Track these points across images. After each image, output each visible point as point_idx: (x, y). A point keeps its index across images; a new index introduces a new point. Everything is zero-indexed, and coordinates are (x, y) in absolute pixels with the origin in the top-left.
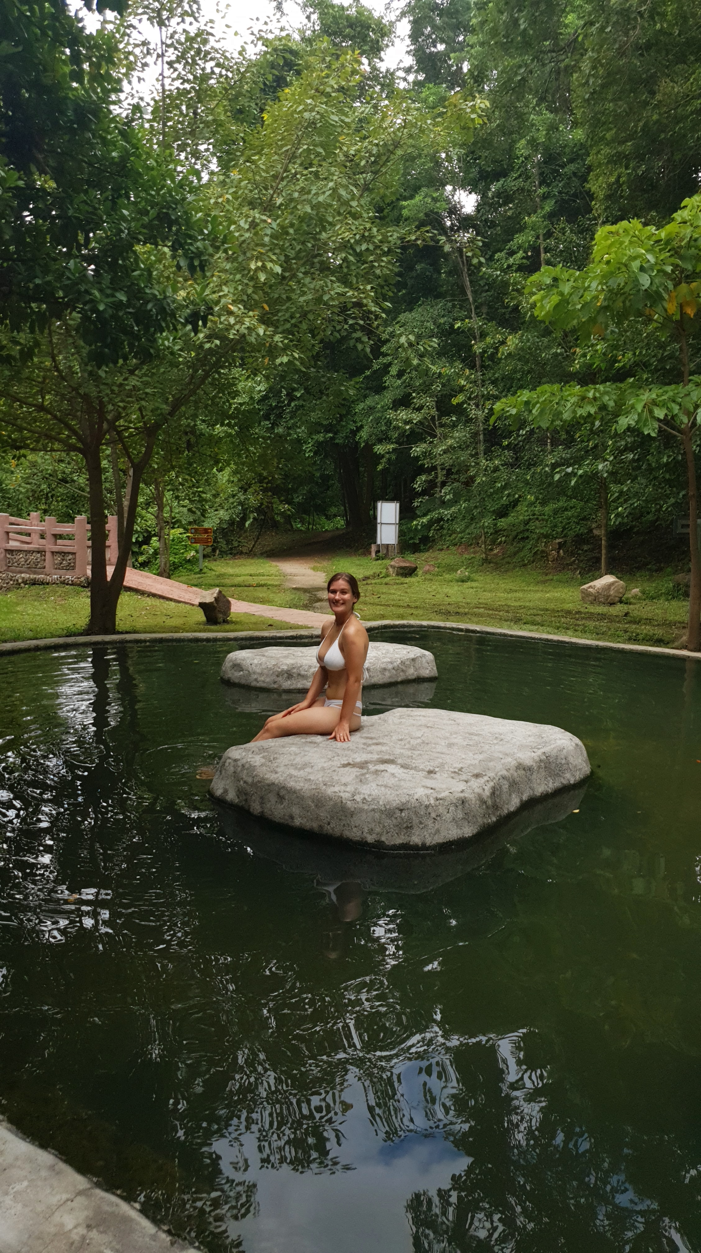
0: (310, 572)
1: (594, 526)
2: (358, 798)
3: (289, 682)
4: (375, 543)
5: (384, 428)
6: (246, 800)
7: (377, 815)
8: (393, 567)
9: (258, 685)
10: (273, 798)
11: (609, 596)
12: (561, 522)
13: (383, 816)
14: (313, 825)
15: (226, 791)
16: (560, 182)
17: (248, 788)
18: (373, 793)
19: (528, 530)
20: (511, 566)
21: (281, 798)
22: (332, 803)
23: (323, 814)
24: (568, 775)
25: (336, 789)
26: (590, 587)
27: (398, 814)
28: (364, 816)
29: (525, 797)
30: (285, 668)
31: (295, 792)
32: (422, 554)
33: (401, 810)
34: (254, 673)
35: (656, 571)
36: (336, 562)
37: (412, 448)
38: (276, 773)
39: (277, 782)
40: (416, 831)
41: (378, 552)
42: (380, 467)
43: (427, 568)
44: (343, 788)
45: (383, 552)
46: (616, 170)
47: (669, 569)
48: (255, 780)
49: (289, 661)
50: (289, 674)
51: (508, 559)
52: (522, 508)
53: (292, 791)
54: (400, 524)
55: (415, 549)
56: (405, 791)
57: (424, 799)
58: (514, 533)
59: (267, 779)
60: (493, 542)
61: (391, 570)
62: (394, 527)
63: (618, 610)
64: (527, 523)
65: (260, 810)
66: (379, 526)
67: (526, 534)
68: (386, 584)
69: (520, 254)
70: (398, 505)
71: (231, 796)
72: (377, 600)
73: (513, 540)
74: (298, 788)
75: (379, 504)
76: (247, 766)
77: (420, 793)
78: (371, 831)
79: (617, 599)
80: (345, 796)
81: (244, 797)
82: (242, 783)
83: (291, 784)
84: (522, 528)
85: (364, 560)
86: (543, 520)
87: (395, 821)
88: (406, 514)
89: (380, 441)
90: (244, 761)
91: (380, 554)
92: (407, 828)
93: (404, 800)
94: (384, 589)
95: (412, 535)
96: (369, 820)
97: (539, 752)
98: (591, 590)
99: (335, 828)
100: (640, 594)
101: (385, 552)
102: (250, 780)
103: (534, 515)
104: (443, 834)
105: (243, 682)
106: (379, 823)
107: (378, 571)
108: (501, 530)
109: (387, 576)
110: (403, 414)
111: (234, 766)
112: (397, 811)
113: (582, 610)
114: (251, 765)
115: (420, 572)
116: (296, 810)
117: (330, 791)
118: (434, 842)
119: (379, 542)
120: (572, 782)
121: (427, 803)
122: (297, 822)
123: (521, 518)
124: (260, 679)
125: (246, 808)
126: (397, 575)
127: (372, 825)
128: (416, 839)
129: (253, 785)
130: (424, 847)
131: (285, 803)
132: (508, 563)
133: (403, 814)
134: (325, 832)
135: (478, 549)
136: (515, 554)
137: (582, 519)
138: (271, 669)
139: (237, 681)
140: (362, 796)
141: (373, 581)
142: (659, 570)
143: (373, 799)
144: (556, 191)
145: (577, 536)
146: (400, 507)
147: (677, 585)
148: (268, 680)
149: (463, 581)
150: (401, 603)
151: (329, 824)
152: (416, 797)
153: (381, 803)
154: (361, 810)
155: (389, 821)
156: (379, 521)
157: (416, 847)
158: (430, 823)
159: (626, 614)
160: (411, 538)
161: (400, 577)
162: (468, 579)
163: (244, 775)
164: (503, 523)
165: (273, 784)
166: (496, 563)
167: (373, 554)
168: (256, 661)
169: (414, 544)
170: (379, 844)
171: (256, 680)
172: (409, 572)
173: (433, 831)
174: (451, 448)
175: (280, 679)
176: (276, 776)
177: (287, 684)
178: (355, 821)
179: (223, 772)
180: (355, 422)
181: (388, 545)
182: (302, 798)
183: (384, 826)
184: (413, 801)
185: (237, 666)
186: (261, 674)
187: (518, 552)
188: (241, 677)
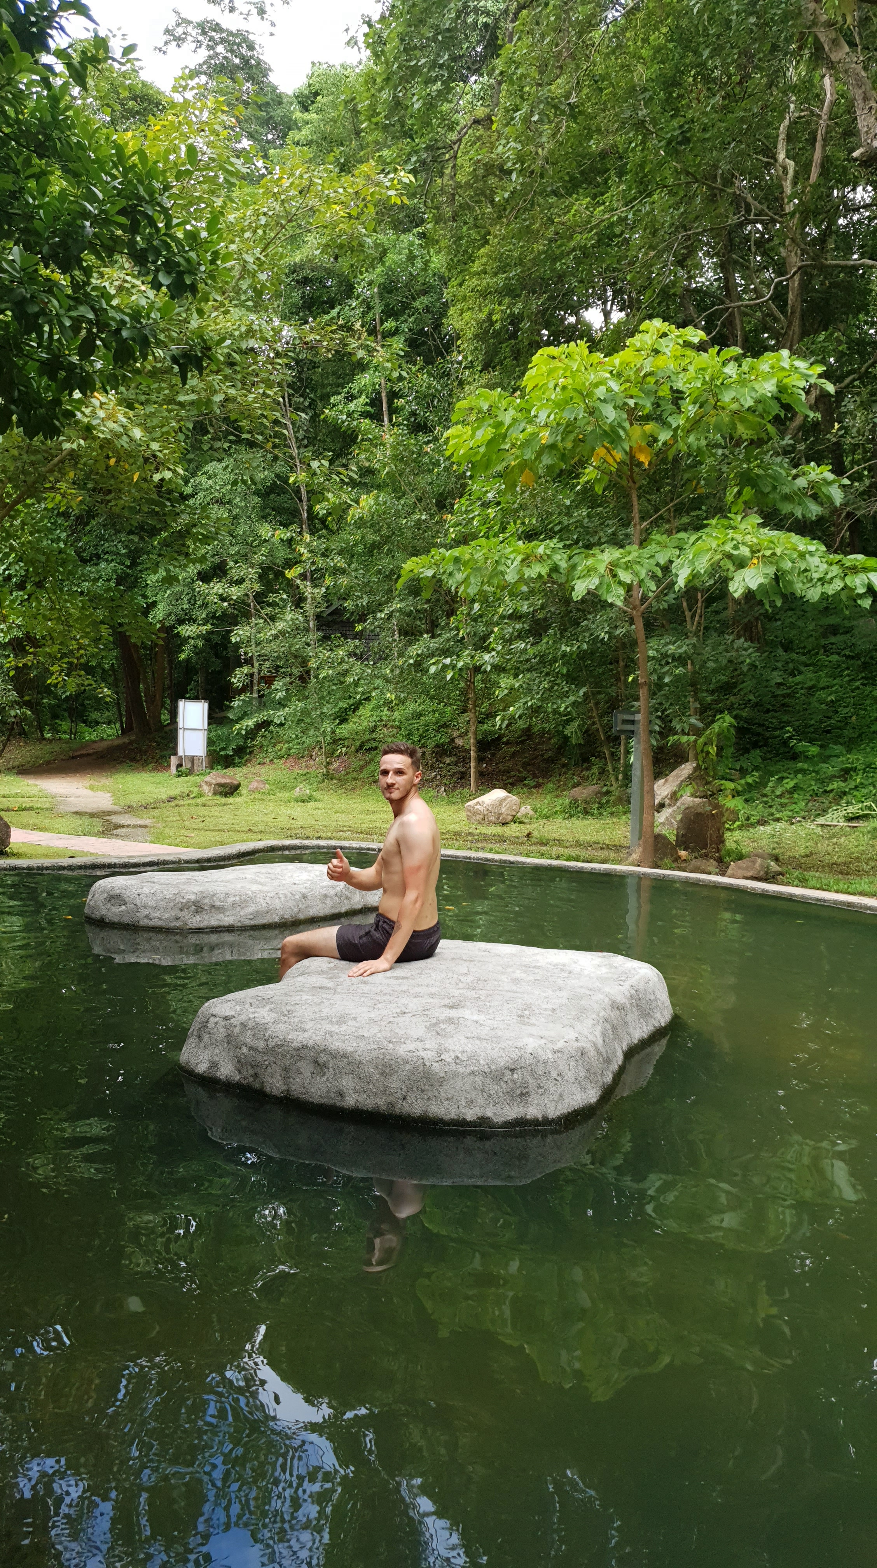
0: (89, 792)
1: (455, 734)
2: (448, 1057)
3: (198, 918)
4: (175, 754)
5: (186, 606)
6: (256, 1075)
7: (479, 1080)
8: (209, 784)
9: (151, 923)
10: (306, 1068)
11: (500, 814)
12: (418, 730)
13: (488, 1081)
14: (381, 1103)
15: (214, 1065)
16: (410, 316)
17: (259, 1058)
18: (466, 1049)
19: (374, 739)
20: (360, 783)
21: (320, 1067)
22: (408, 1067)
23: (394, 1084)
24: (658, 1015)
25: (411, 1047)
26: (478, 803)
27: (508, 1076)
28: (459, 1084)
29: (625, 1048)
30: (193, 897)
31: (345, 1056)
32: (238, 770)
33: (512, 1070)
34: (145, 907)
35: (535, 787)
36: (119, 780)
37: (232, 631)
38: (304, 1031)
39: (311, 1044)
40: (534, 1099)
41: (180, 765)
42: (182, 656)
43: (255, 784)
44: (420, 1045)
45: (187, 765)
46: (486, 306)
47: (550, 785)
48: (271, 1044)
49: (197, 889)
50: (198, 907)
51: (354, 775)
52: (365, 711)
53: (335, 1055)
54: (209, 731)
55: (228, 762)
56: (511, 1043)
57: (540, 1052)
58: (358, 744)
59: (292, 1041)
60: (331, 754)
61: (205, 788)
62: (201, 733)
63: (513, 830)
64: (373, 730)
65: (284, 1088)
66: (181, 732)
67: (374, 745)
68: (204, 805)
69: (363, 399)
70: (206, 705)
71: (226, 1071)
72: (201, 825)
73: (357, 751)
74: (349, 1049)
75: (181, 704)
76: (250, 1024)
77: (531, 1044)
78: (471, 1103)
79: (510, 818)
80: (428, 1055)
81: (252, 1072)
82: (245, 1049)
83: (336, 1044)
84: (367, 737)
85: (160, 777)
86: (392, 727)
87: (504, 1086)
88: (216, 718)
89: (181, 622)
90: (244, 1018)
91: (183, 769)
92: (522, 1094)
93: (514, 1056)
94: (204, 811)
95: (223, 745)
96: (467, 1087)
97: (627, 985)
98: (478, 807)
99: (415, 1106)
100: (531, 812)
101: (189, 766)
102: (261, 1045)
103: (381, 721)
104: (567, 1101)
105: (126, 920)
106: (483, 1091)
107: (187, 791)
108: (340, 739)
109: (200, 795)
110: (218, 587)
111: (225, 1027)
112: (507, 1072)
113: (474, 831)
114: (257, 1024)
115: (243, 790)
116: (347, 1083)
117: (402, 1050)
118: (558, 1113)
119: (181, 753)
120: (663, 1024)
121: (544, 1057)
122: (351, 1100)
123: (365, 724)
124: (153, 915)
125: (257, 1085)
126: (215, 794)
127: (472, 1095)
128: (533, 1111)
129: (270, 1051)
130: (546, 1121)
131: (330, 1073)
132: (355, 779)
133: (515, 1076)
134: (397, 1111)
135: (311, 763)
136: (361, 768)
137: (441, 726)
138: (170, 900)
139: (116, 919)
140: (453, 1055)
141: (181, 803)
142: (538, 786)
143: (469, 1058)
144: (405, 327)
145: (437, 746)
146: (210, 708)
147: (574, 803)
148: (166, 915)
149: (303, 801)
150: (237, 828)
151: (405, 1099)
152: (529, 1051)
153: (482, 1062)
154: (455, 1075)
155: (496, 1087)
156: (180, 725)
157: (535, 1122)
158: (550, 1085)
159: (529, 835)
160: (223, 749)
161: (218, 797)
162: (310, 799)
163: (248, 1038)
164: (344, 730)
165: (304, 1047)
166: (340, 780)
167: (173, 769)
168: (146, 890)
169: (227, 756)
170: (483, 1121)
171: (147, 916)
172: (230, 790)
173: (556, 1097)
174: (282, 633)
175: (185, 913)
176: (306, 1035)
177: (195, 921)
178: (446, 1091)
179: (206, 1038)
180: (144, 596)
181: (193, 757)
182: (359, 1064)
183: (490, 1095)
184: (527, 1056)
185: (115, 898)
186: (156, 908)
187: (365, 765)
188: (121, 914)
